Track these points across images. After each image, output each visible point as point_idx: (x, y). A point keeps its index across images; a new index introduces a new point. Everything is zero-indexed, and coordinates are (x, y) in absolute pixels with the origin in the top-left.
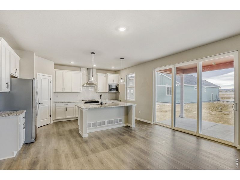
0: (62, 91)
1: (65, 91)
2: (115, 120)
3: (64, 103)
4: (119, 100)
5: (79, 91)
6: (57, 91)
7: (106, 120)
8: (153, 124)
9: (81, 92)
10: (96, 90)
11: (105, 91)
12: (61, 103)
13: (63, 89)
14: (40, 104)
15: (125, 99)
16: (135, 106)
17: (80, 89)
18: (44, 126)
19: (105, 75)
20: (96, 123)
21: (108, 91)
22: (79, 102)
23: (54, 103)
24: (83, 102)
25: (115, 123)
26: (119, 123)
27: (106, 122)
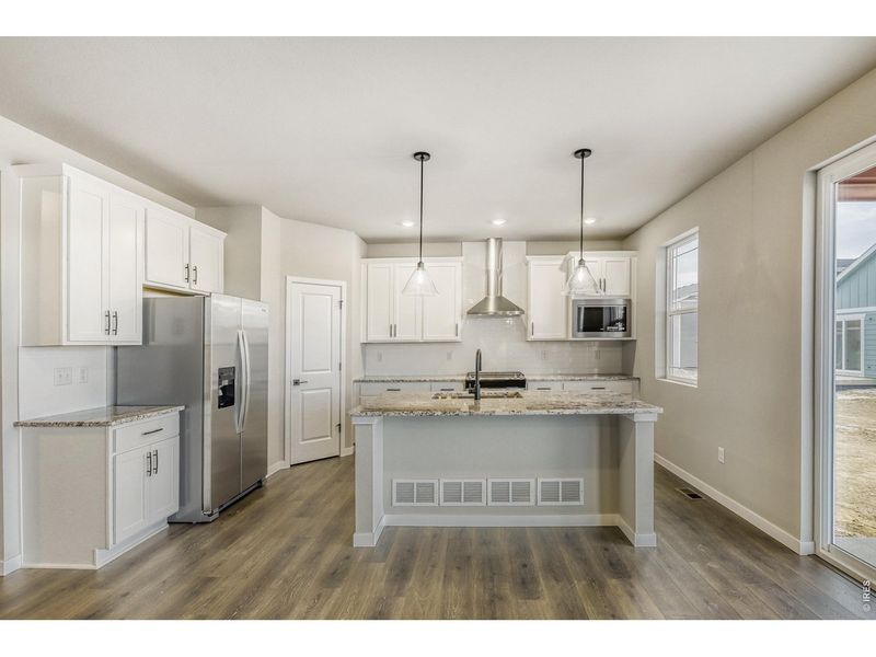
0: (385, 337)
1: (400, 337)
2: (536, 482)
3: (388, 381)
4: (635, 376)
5: (450, 336)
6: (372, 338)
7: (490, 481)
8: (803, 552)
9: (458, 338)
10: (524, 330)
11: (561, 335)
12: (378, 381)
13: (393, 330)
14: (296, 383)
15: (658, 373)
16: (653, 418)
17: (454, 330)
18: (309, 465)
19: (560, 262)
20: (436, 486)
21: (574, 336)
22: (444, 381)
23: (356, 381)
24: (459, 381)
25: (540, 503)
26: (560, 503)
27: (490, 489)
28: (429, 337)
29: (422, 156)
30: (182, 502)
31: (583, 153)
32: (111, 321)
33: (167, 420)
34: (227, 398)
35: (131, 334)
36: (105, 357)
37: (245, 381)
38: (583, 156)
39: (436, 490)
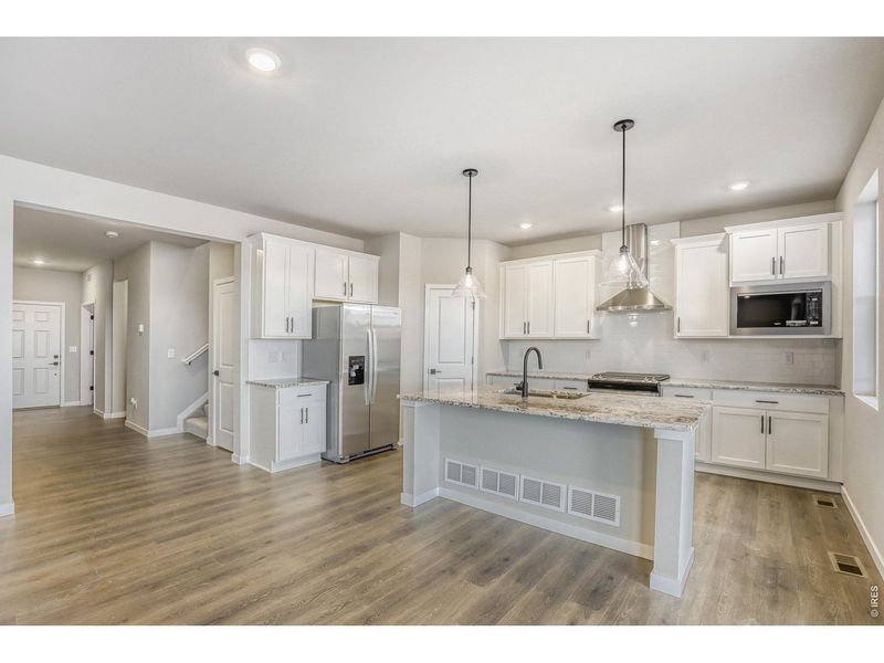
0: (520, 334)
1: (534, 334)
2: (568, 488)
4: (842, 389)
9: (589, 336)
10: (671, 326)
13: (526, 327)
14: (433, 372)
17: (585, 327)
19: (719, 242)
20: (477, 471)
21: (732, 333)
22: (567, 379)
23: (488, 374)
24: (581, 380)
25: (570, 512)
26: (591, 517)
27: (522, 486)
28: (561, 334)
29: (470, 172)
30: (328, 445)
31: (623, 125)
32: (290, 324)
33: (318, 390)
34: (358, 378)
35: (304, 331)
36: (297, 347)
37: (373, 369)
38: (624, 127)
39: (477, 474)
